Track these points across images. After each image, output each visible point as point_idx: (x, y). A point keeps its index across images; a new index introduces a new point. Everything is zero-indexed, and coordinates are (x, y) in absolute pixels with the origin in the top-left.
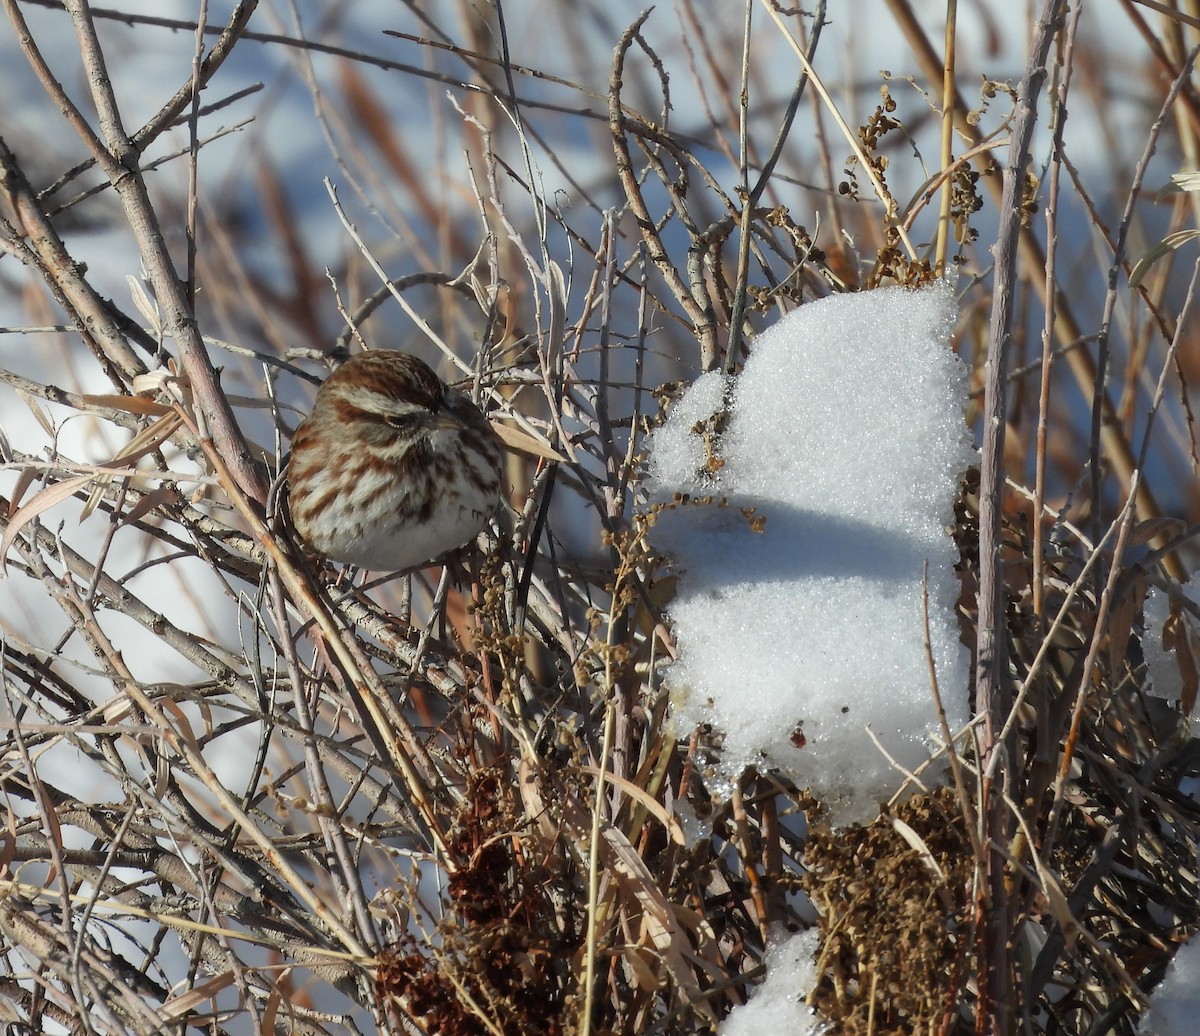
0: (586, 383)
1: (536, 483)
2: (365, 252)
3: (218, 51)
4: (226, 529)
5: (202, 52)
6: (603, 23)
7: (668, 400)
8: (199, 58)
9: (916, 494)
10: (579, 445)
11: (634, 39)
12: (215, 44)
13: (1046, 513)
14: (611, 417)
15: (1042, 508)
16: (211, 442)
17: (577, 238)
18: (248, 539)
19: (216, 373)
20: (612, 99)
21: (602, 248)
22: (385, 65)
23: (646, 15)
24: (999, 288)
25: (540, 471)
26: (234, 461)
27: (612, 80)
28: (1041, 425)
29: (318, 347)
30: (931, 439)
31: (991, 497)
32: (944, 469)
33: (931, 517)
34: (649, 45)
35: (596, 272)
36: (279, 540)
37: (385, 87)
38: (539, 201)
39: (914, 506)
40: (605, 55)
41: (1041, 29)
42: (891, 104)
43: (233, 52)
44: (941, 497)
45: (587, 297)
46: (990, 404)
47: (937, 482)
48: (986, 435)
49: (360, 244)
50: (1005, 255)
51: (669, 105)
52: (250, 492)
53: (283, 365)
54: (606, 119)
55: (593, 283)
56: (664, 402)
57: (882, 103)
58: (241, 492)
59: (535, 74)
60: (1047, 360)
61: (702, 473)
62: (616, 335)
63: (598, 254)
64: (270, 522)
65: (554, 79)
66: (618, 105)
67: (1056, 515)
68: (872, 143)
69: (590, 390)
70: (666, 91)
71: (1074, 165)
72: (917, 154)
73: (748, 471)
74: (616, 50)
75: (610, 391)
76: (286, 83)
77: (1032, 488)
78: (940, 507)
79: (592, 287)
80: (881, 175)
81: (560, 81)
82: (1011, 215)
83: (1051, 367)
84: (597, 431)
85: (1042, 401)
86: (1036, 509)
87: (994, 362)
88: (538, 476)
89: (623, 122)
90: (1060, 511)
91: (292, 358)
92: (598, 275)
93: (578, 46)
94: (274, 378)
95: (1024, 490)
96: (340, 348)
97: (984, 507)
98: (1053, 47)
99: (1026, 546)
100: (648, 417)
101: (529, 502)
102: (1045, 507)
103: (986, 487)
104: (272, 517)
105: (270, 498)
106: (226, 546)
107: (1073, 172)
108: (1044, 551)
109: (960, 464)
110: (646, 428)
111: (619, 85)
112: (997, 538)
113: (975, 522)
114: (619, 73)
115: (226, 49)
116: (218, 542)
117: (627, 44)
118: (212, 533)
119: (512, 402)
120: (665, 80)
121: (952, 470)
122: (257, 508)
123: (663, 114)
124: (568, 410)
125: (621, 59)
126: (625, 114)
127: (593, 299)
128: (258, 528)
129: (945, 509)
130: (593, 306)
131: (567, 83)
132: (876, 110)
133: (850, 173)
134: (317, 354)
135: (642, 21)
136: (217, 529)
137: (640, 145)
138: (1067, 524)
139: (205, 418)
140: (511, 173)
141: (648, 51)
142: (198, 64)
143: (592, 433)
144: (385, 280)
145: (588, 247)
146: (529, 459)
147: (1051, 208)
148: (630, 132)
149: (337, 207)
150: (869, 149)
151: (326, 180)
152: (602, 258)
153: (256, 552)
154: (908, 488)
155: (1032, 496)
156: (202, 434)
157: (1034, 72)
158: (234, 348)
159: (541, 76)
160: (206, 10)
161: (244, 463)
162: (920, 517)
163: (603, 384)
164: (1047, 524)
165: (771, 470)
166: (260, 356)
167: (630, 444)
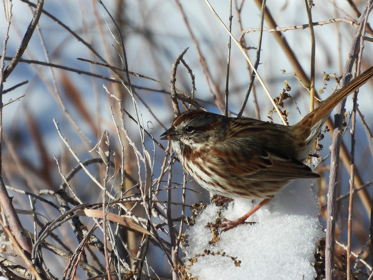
0: (162, 203)
1: (142, 245)
2: (70, 150)
3: (10, 66)
4: (14, 265)
5: (4, 66)
6: (168, 54)
7: (196, 211)
8: (3, 69)
9: (298, 249)
10: (160, 229)
11: (180, 61)
12: (9, 64)
13: (352, 255)
14: (173, 217)
15: (350, 253)
16: (8, 227)
17: (157, 143)
18: (23, 268)
19: (11, 199)
20: (172, 86)
21: (168, 147)
22: (80, 72)
23: (186, 51)
24: (333, 163)
25: (144, 240)
26: (18, 235)
27: (172, 78)
28: (349, 218)
29: (52, 189)
30: (305, 227)
31: (330, 249)
32: (310, 239)
33: (305, 258)
34: (187, 63)
35: (166, 158)
36: (37, 268)
37: (78, 81)
38: (141, 127)
39: (298, 255)
40: (169, 67)
41: (350, 57)
42: (289, 88)
43: (17, 67)
44: (308, 250)
45: (162, 168)
46: (329, 211)
47: (307, 245)
48: (328, 224)
49: (68, 146)
50: (335, 150)
51: (195, 89)
52: (25, 248)
53: (37, 197)
54: (170, 93)
55: (164, 162)
56: (195, 211)
57: (285, 87)
58: (21, 248)
59: (140, 76)
60: (351, 192)
61: (210, 243)
62: (174, 183)
63: (167, 150)
64: (33, 261)
65: (148, 78)
66: (174, 88)
67: (357, 256)
68: (282, 105)
69: (164, 206)
70: (194, 83)
71: (362, 113)
72: (298, 108)
73: (229, 242)
74: (173, 66)
75: (172, 206)
76: (37, 80)
77: (346, 245)
78: (309, 255)
79: (164, 164)
80: (286, 118)
81: (150, 79)
82: (337, 134)
83: (353, 194)
84: (167, 222)
85: (350, 209)
86: (348, 253)
87: (331, 194)
88: (143, 242)
89: (176, 95)
90: (359, 255)
91: (42, 194)
92: (167, 159)
93: (157, 64)
94: (34, 203)
95: (343, 246)
96: (61, 190)
97: (327, 254)
98: (354, 65)
99: (345, 269)
100: (188, 218)
101: (139, 253)
102: (352, 252)
103: (328, 246)
104: (34, 258)
105: (33, 250)
106: (14, 271)
107: (362, 117)
108: (351, 271)
109: (317, 237)
110: (187, 222)
111: (175, 80)
112: (332, 266)
113: (324, 260)
114: (174, 75)
115: (14, 65)
116: (11, 270)
117: (178, 63)
118: (9, 266)
119: (131, 211)
120: (193, 78)
121: (314, 240)
122: (28, 255)
123: (192, 92)
124: (154, 214)
125: (175, 69)
126: (177, 92)
127: (164, 168)
128: (28, 263)
129: (310, 256)
130: (164, 172)
131: (153, 80)
132: (282, 91)
133: (270, 118)
134: (52, 192)
135: (184, 53)
136: (10, 264)
137: (183, 105)
138: (361, 260)
139: (6, 218)
140: (130, 117)
141: (186, 66)
142: (2, 72)
143: (165, 224)
144: (78, 161)
145: (162, 147)
146: (138, 235)
147: (353, 129)
148: (180, 99)
149: (58, 131)
150: (280, 107)
151: (54, 120)
152: (168, 151)
153: (27, 274)
154: (295, 247)
155: (346, 248)
156: (5, 224)
157: (347, 75)
158: (16, 190)
159: (143, 76)
160: (5, 49)
161: (22, 236)
162: (300, 259)
163: (169, 203)
164: (353, 260)
165: (239, 241)
166: (27, 193)
167: (181, 228)
